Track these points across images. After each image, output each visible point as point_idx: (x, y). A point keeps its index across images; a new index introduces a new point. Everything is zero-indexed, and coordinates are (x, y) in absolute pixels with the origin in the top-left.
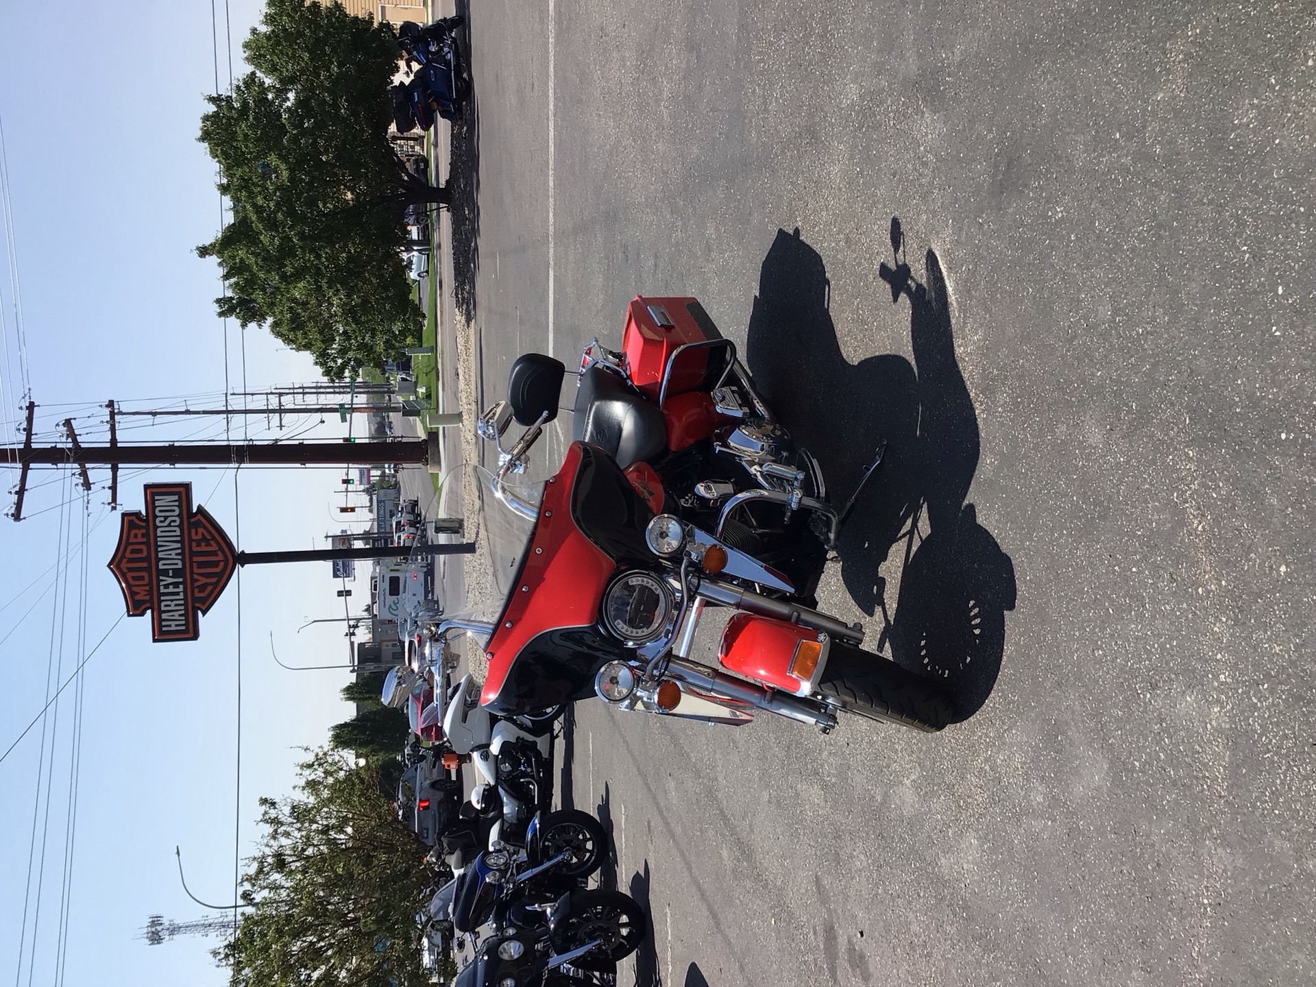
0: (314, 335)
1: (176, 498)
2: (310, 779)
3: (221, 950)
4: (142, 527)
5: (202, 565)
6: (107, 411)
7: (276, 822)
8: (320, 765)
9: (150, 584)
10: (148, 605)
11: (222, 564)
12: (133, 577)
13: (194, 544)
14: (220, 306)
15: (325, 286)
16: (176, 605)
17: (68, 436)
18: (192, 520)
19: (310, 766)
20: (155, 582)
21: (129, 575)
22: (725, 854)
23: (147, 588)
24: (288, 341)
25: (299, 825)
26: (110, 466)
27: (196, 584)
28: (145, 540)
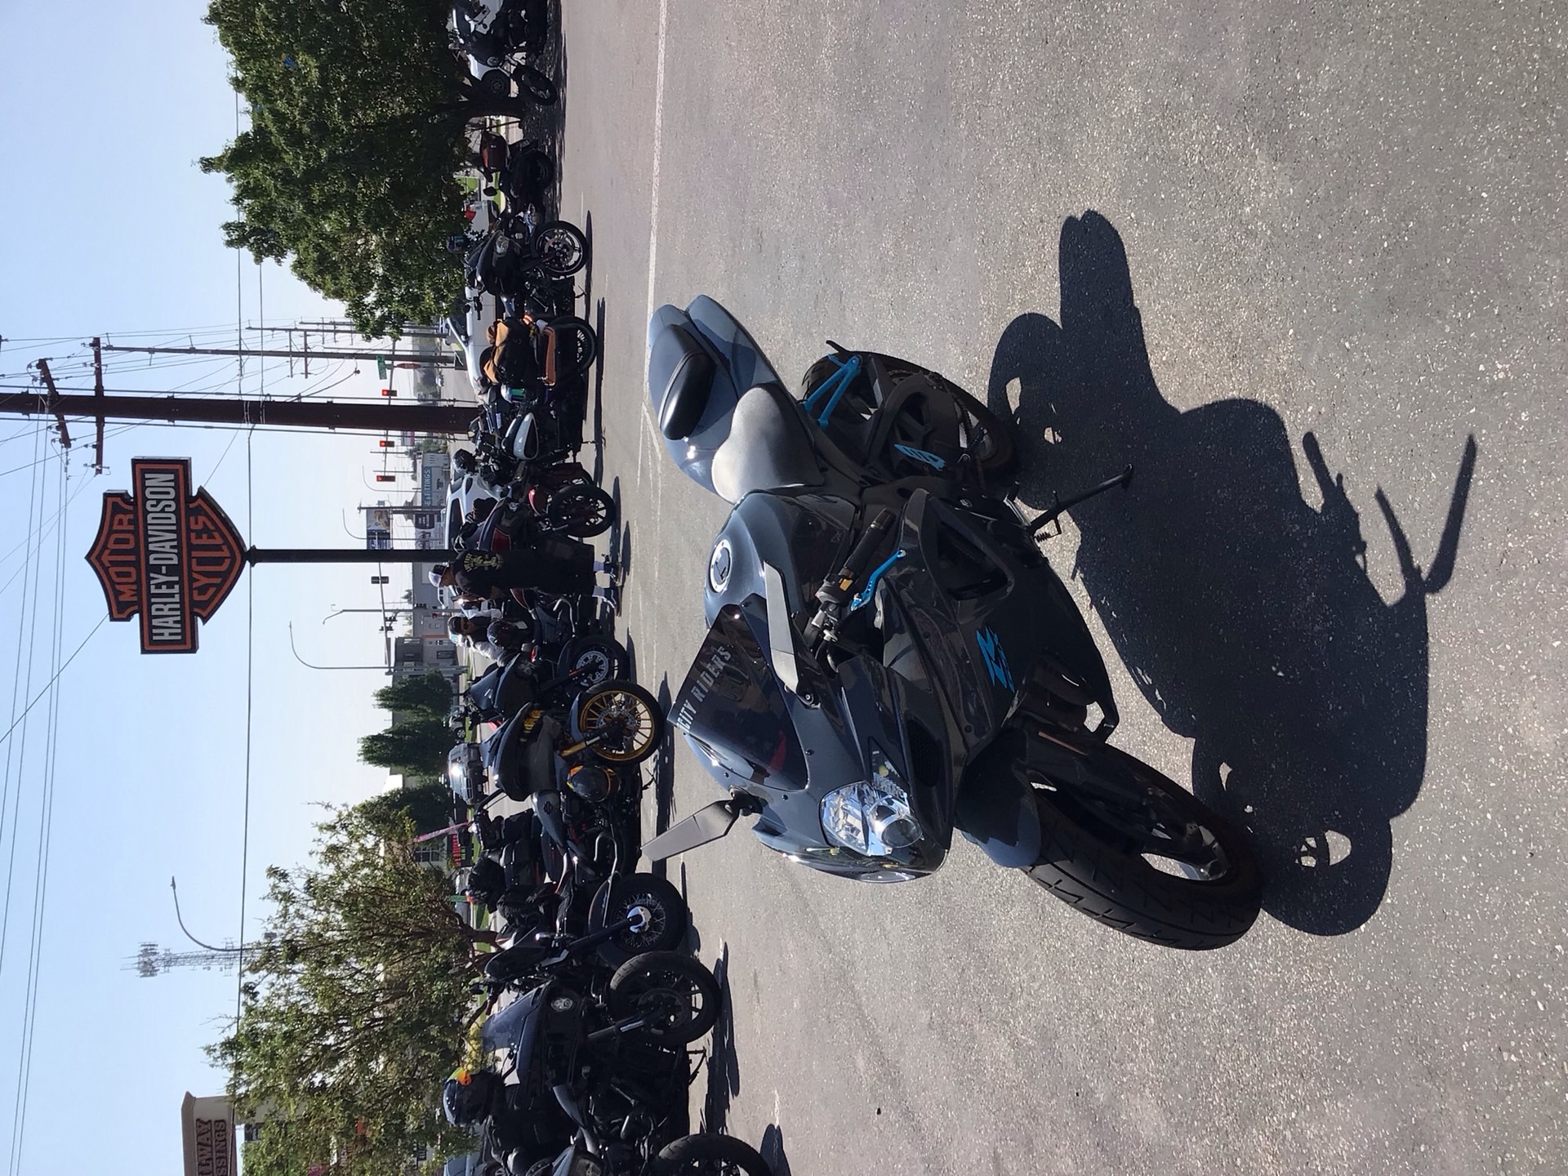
0: (345, 280)
1: (172, 477)
2: (329, 844)
3: (217, 1047)
4: (129, 512)
5: (201, 561)
6: (91, 351)
8: (344, 827)
9: (138, 582)
10: (136, 608)
11: (228, 562)
12: (116, 573)
13: (193, 535)
14: (228, 233)
15: (361, 221)
16: (170, 609)
17: (43, 380)
18: (191, 506)
19: (332, 828)
20: (144, 580)
21: (112, 571)
22: (861, 1063)
23: (135, 587)
24: (313, 284)
25: (315, 903)
26: (94, 419)
27: (195, 585)
28: (132, 528)
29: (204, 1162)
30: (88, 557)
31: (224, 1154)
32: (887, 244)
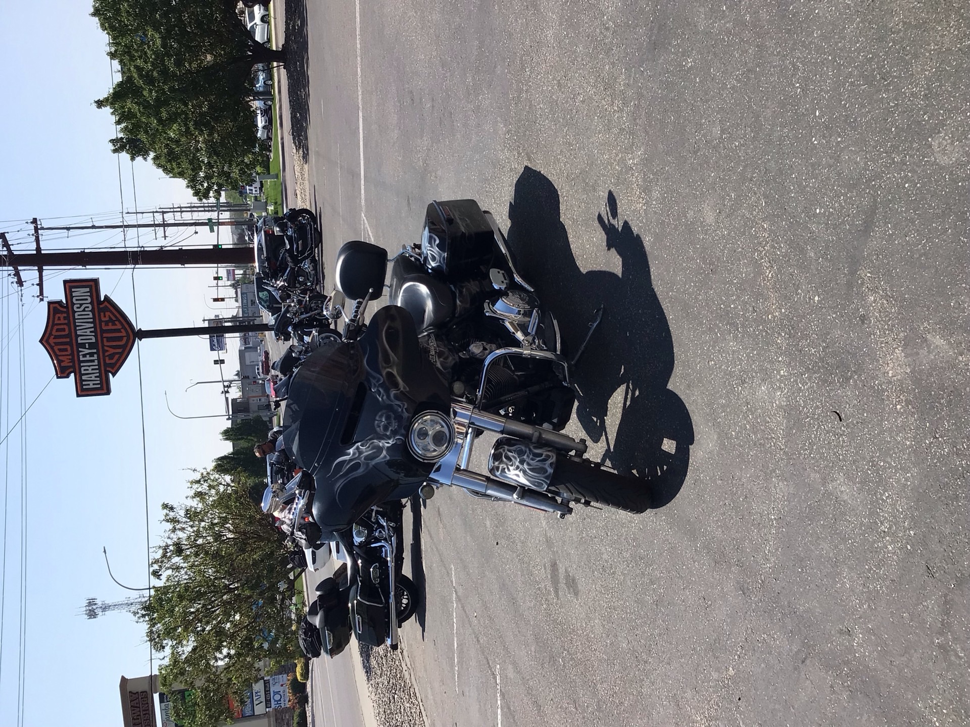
0: (185, 165)
1: (88, 290)
2: (199, 490)
3: (139, 610)
4: (62, 312)
5: (110, 339)
6: (32, 226)
7: (174, 521)
8: (205, 481)
9: (72, 354)
10: (72, 370)
11: (125, 339)
12: (59, 349)
13: (103, 324)
14: (113, 145)
15: (192, 128)
16: (92, 369)
17: (3, 246)
18: (101, 306)
19: (198, 482)
20: (75, 353)
21: (56, 348)
23: (70, 357)
24: (165, 170)
25: (191, 523)
26: (36, 268)
27: (107, 354)
28: (66, 321)
29: (135, 717)
30: (41, 341)
31: (147, 712)
32: (469, 79)
